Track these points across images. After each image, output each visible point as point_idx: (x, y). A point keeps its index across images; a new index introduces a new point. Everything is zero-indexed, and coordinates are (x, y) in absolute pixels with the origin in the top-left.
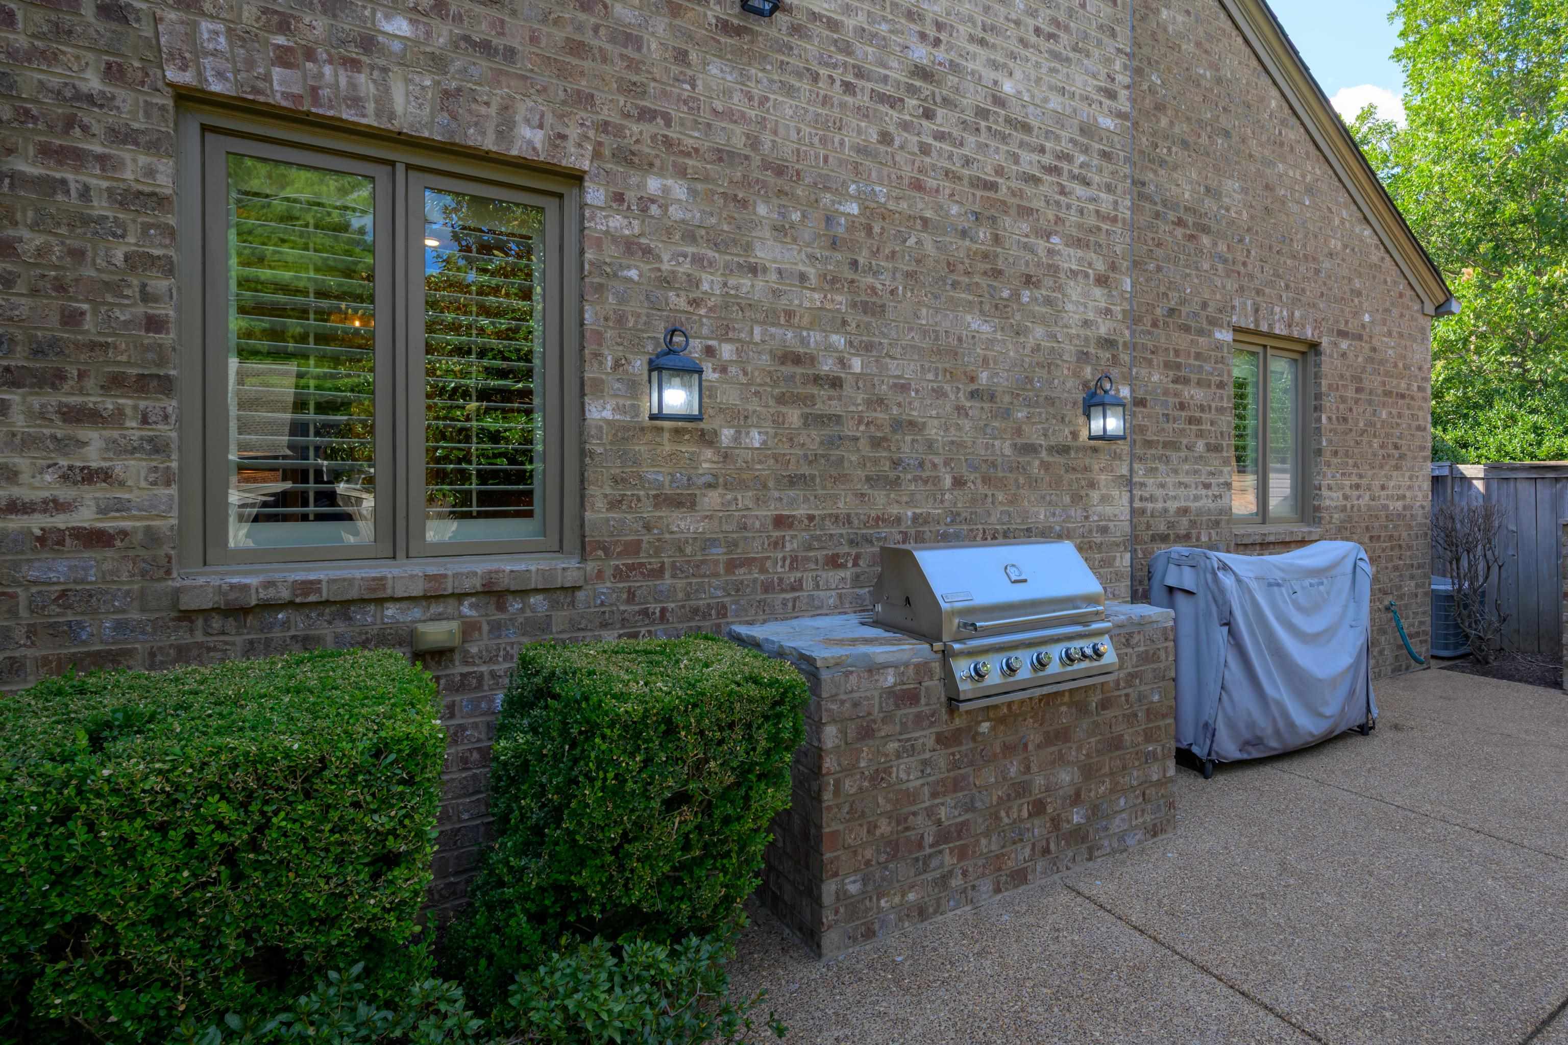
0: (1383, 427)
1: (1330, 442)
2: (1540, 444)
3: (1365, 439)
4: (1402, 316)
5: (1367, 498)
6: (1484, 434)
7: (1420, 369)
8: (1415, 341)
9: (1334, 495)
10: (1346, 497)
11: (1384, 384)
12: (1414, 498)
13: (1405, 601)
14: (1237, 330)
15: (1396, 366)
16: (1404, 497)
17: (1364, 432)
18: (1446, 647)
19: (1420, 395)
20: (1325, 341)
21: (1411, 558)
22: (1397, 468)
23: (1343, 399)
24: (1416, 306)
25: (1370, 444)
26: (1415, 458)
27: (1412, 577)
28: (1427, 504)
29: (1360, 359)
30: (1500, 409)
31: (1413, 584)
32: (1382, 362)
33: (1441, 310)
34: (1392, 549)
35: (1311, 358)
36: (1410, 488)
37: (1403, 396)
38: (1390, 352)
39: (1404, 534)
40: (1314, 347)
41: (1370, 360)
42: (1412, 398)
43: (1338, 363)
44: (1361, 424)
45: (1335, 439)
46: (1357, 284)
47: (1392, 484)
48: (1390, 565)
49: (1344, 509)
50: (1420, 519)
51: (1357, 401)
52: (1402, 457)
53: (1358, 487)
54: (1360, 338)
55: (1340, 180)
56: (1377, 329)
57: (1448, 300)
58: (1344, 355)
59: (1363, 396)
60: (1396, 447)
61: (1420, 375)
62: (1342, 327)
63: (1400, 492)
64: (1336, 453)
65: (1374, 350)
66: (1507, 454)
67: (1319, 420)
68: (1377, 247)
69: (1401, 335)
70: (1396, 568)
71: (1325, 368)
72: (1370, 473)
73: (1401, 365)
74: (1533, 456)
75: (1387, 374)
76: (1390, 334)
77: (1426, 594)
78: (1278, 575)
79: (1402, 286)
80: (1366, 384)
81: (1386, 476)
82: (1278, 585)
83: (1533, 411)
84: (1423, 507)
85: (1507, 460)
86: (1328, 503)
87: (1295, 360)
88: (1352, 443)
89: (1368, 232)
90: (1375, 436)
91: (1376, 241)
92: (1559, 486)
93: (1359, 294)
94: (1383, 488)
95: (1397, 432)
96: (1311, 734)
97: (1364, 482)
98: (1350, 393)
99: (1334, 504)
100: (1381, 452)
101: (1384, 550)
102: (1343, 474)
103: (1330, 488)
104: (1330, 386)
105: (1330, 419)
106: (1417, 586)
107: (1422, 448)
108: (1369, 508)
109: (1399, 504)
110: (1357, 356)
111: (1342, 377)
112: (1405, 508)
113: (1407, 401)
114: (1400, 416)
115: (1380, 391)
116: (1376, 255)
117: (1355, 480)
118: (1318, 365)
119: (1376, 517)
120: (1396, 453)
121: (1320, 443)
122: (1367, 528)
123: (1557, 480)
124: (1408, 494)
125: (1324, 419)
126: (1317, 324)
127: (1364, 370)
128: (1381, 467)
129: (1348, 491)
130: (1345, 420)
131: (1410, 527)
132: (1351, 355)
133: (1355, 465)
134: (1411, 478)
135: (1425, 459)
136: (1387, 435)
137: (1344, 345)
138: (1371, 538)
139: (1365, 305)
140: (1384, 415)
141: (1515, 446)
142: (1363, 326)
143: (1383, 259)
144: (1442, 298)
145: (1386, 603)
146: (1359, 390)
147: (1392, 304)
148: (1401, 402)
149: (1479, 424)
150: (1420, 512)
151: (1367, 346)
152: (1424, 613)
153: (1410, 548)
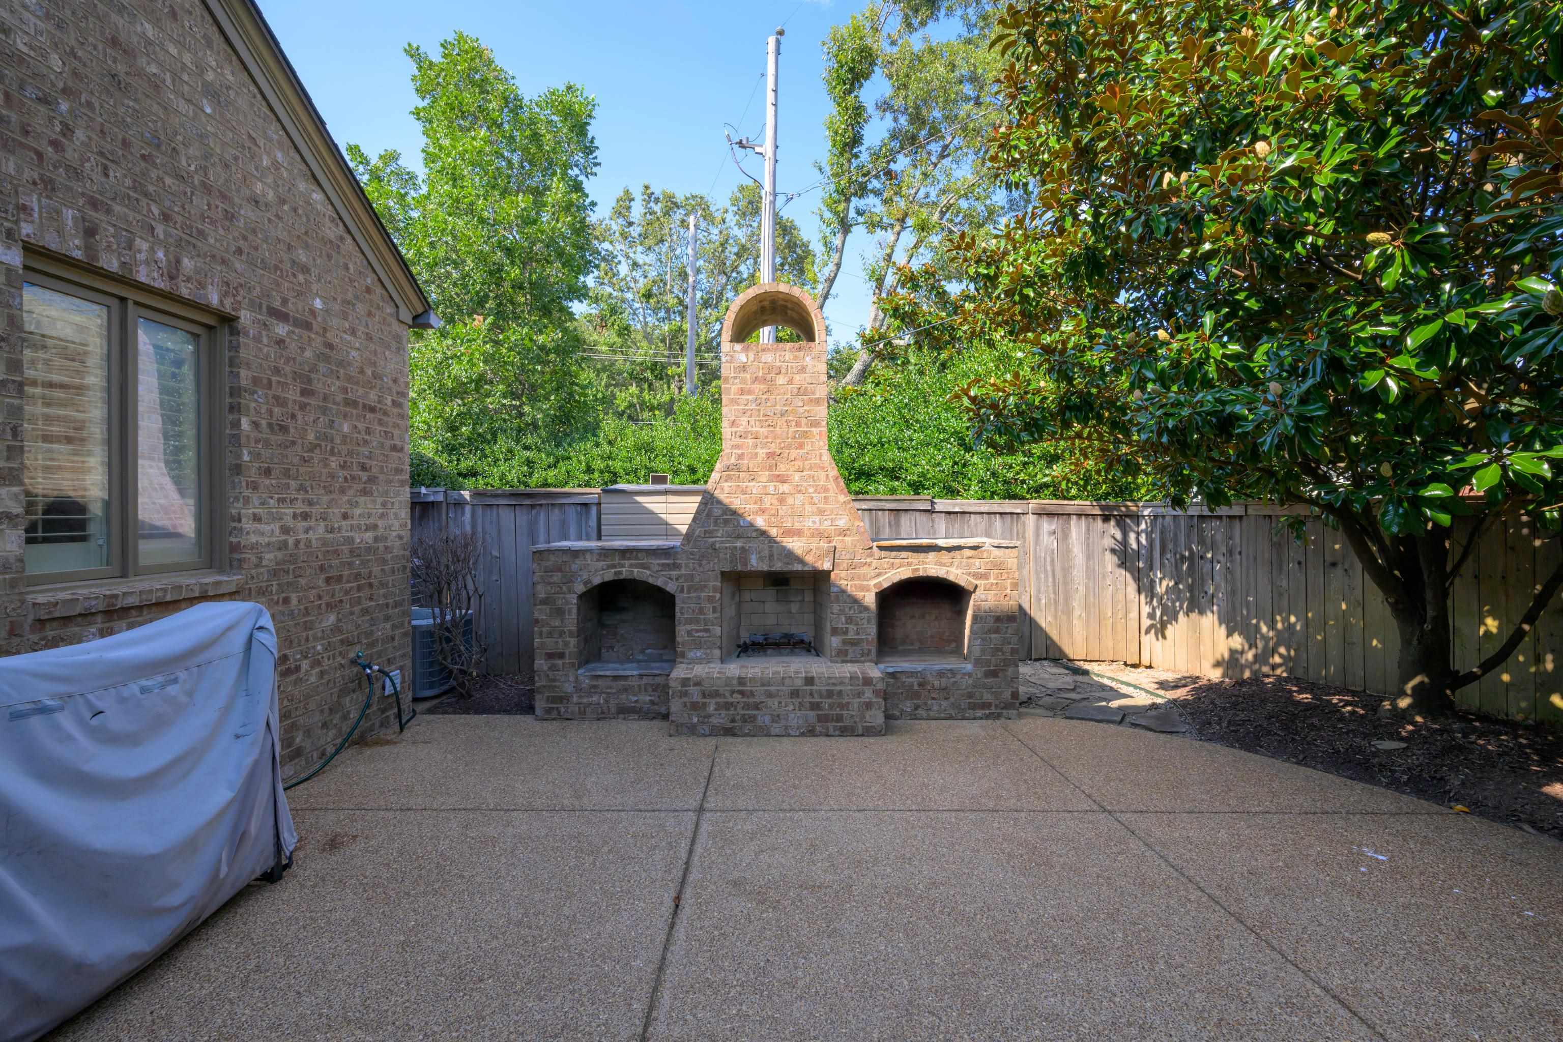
0: (344, 442)
1: (256, 456)
2: (531, 474)
3: (317, 456)
4: (370, 314)
5: (321, 529)
6: (490, 465)
7: (395, 381)
8: (388, 347)
9: (266, 528)
10: (285, 530)
11: (345, 391)
12: (389, 527)
13: (379, 647)
14: (29, 249)
15: (362, 372)
16: (375, 527)
17: (313, 448)
18: (431, 686)
19: (395, 410)
20: (245, 317)
21: (385, 596)
22: (365, 492)
23: (280, 401)
24: (390, 309)
25: (325, 463)
26: (389, 482)
27: (387, 619)
28: (406, 534)
29: (308, 354)
30: (503, 443)
31: (388, 626)
32: (341, 364)
33: (420, 321)
34: (359, 588)
35: (224, 336)
36: (382, 516)
37: (372, 410)
38: (354, 353)
39: (376, 570)
40: (228, 321)
41: (320, 357)
42: (385, 413)
43: (272, 352)
44: (311, 437)
45: (266, 453)
46: (302, 256)
47: (358, 511)
48: (357, 609)
49: (283, 545)
50: (396, 552)
51: (303, 407)
52: (372, 480)
53: (306, 516)
54: (308, 326)
55: (271, 109)
56: (334, 322)
57: (426, 311)
58: (280, 342)
59: (312, 401)
60: (364, 468)
61: (395, 388)
62: (277, 304)
63: (371, 521)
64: (268, 472)
65: (330, 346)
66: (507, 483)
67: (237, 424)
68: (332, 220)
69: (369, 338)
70: (365, 611)
71: (244, 354)
72: (325, 499)
73: (369, 372)
74: (526, 485)
75: (349, 379)
76: (353, 332)
77: (405, 634)
78: (45, 693)
79: (370, 280)
80: (318, 386)
81: (349, 502)
82: (44, 710)
83: (527, 448)
84: (400, 537)
85: (507, 488)
86: (253, 539)
87: (196, 336)
88: (296, 460)
89: (317, 196)
90: (332, 453)
91: (330, 212)
92: (534, 512)
93: (305, 270)
94: (345, 516)
95: (365, 450)
96: (134, 956)
97: (315, 510)
98: (292, 394)
99: (264, 540)
100: (341, 473)
101: (347, 593)
102: (281, 501)
103: (257, 518)
104: (256, 381)
105: (256, 425)
106: (394, 627)
107: (399, 471)
108: (325, 543)
109: (369, 536)
110: (303, 349)
111: (277, 371)
112: (376, 539)
113: (379, 415)
114: (368, 431)
115: (339, 398)
116: (332, 231)
117: (300, 508)
118: (236, 348)
119: (336, 552)
120: (364, 476)
121: (239, 456)
122: (322, 568)
123: (532, 506)
124: (380, 523)
125: (245, 424)
126: (228, 289)
127: (314, 369)
128: (343, 491)
129: (289, 521)
130: (284, 429)
131: (384, 561)
132: (293, 346)
133: (302, 488)
134: (384, 505)
135: (402, 483)
136: (350, 453)
137: (281, 330)
138: (328, 580)
139: (315, 287)
140: (346, 428)
141: (513, 476)
142: (313, 312)
143: (342, 239)
144: (420, 310)
145: (352, 655)
146: (304, 392)
147: (357, 297)
148: (369, 416)
149: (486, 457)
150: (398, 543)
151: (318, 341)
152: (404, 655)
153: (383, 585)
